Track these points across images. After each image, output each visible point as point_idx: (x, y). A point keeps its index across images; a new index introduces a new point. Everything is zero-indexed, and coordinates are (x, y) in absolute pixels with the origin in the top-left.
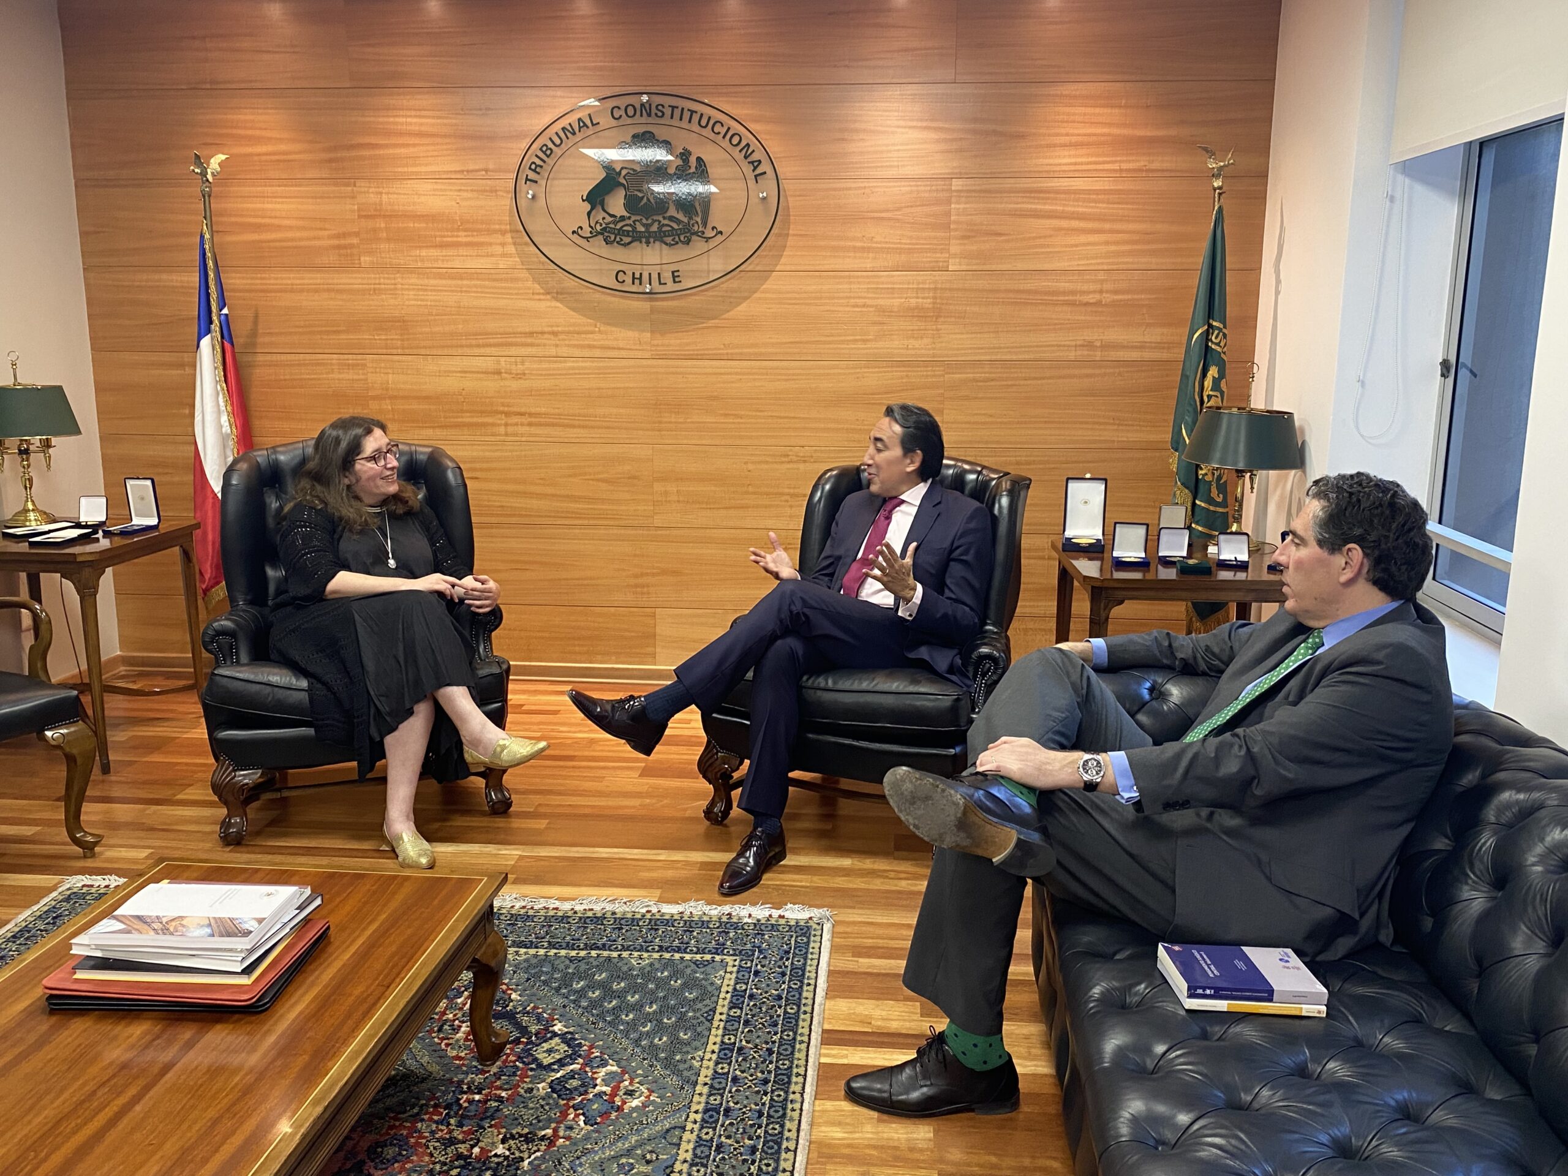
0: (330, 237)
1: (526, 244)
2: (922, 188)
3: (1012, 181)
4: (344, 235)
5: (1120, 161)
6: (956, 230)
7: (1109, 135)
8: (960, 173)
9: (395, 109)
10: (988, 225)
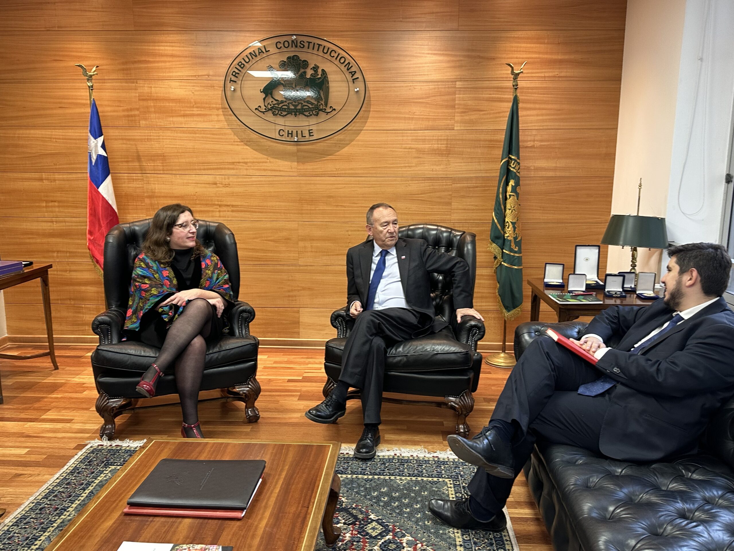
0: (124, 111)
1: (231, 115)
2: (440, 86)
3: (487, 82)
4: (131, 110)
5: (545, 72)
6: (458, 108)
7: (539, 58)
8: (461, 78)
9: (159, 42)
10: (475, 106)
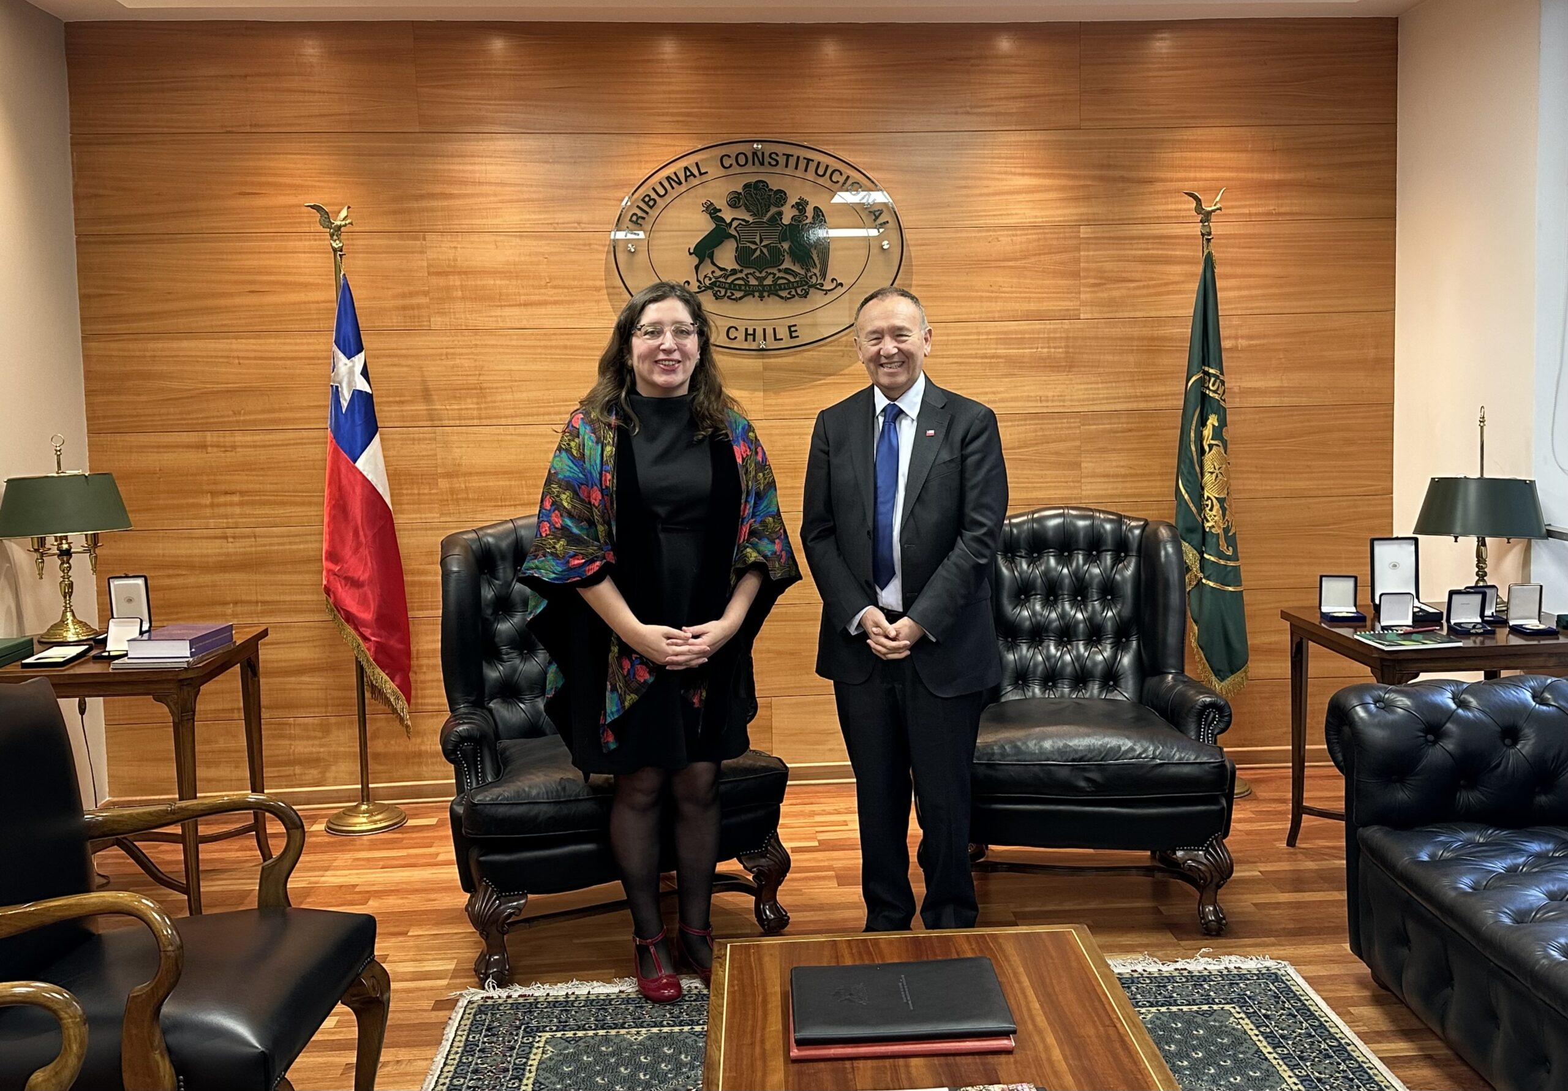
0: (396, 297)
2: (1049, 236)
3: (1140, 227)
4: (411, 295)
6: (1086, 277)
7: (1239, 179)
8: (1088, 220)
9: (473, 156)
10: (1118, 271)
